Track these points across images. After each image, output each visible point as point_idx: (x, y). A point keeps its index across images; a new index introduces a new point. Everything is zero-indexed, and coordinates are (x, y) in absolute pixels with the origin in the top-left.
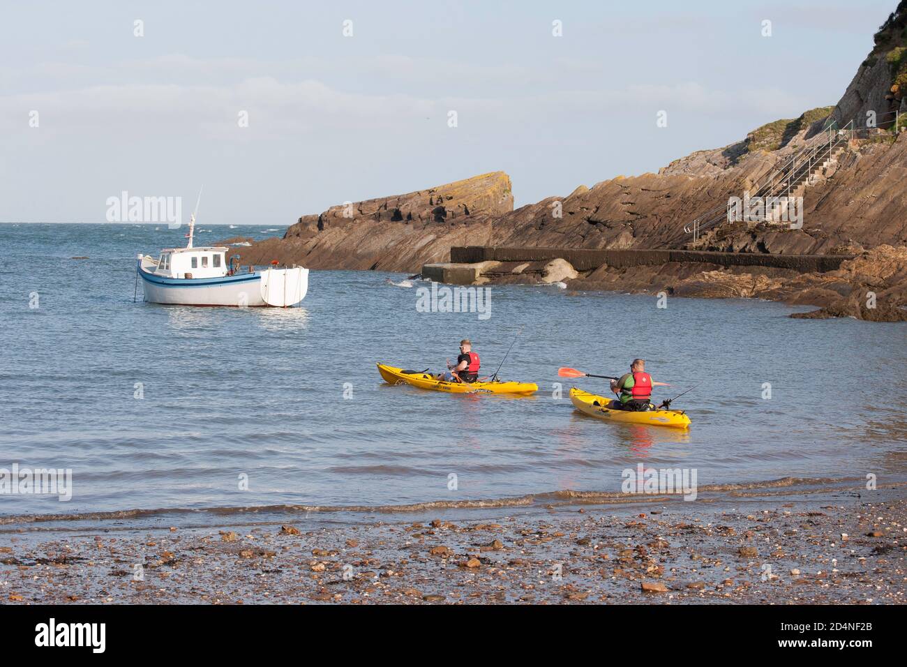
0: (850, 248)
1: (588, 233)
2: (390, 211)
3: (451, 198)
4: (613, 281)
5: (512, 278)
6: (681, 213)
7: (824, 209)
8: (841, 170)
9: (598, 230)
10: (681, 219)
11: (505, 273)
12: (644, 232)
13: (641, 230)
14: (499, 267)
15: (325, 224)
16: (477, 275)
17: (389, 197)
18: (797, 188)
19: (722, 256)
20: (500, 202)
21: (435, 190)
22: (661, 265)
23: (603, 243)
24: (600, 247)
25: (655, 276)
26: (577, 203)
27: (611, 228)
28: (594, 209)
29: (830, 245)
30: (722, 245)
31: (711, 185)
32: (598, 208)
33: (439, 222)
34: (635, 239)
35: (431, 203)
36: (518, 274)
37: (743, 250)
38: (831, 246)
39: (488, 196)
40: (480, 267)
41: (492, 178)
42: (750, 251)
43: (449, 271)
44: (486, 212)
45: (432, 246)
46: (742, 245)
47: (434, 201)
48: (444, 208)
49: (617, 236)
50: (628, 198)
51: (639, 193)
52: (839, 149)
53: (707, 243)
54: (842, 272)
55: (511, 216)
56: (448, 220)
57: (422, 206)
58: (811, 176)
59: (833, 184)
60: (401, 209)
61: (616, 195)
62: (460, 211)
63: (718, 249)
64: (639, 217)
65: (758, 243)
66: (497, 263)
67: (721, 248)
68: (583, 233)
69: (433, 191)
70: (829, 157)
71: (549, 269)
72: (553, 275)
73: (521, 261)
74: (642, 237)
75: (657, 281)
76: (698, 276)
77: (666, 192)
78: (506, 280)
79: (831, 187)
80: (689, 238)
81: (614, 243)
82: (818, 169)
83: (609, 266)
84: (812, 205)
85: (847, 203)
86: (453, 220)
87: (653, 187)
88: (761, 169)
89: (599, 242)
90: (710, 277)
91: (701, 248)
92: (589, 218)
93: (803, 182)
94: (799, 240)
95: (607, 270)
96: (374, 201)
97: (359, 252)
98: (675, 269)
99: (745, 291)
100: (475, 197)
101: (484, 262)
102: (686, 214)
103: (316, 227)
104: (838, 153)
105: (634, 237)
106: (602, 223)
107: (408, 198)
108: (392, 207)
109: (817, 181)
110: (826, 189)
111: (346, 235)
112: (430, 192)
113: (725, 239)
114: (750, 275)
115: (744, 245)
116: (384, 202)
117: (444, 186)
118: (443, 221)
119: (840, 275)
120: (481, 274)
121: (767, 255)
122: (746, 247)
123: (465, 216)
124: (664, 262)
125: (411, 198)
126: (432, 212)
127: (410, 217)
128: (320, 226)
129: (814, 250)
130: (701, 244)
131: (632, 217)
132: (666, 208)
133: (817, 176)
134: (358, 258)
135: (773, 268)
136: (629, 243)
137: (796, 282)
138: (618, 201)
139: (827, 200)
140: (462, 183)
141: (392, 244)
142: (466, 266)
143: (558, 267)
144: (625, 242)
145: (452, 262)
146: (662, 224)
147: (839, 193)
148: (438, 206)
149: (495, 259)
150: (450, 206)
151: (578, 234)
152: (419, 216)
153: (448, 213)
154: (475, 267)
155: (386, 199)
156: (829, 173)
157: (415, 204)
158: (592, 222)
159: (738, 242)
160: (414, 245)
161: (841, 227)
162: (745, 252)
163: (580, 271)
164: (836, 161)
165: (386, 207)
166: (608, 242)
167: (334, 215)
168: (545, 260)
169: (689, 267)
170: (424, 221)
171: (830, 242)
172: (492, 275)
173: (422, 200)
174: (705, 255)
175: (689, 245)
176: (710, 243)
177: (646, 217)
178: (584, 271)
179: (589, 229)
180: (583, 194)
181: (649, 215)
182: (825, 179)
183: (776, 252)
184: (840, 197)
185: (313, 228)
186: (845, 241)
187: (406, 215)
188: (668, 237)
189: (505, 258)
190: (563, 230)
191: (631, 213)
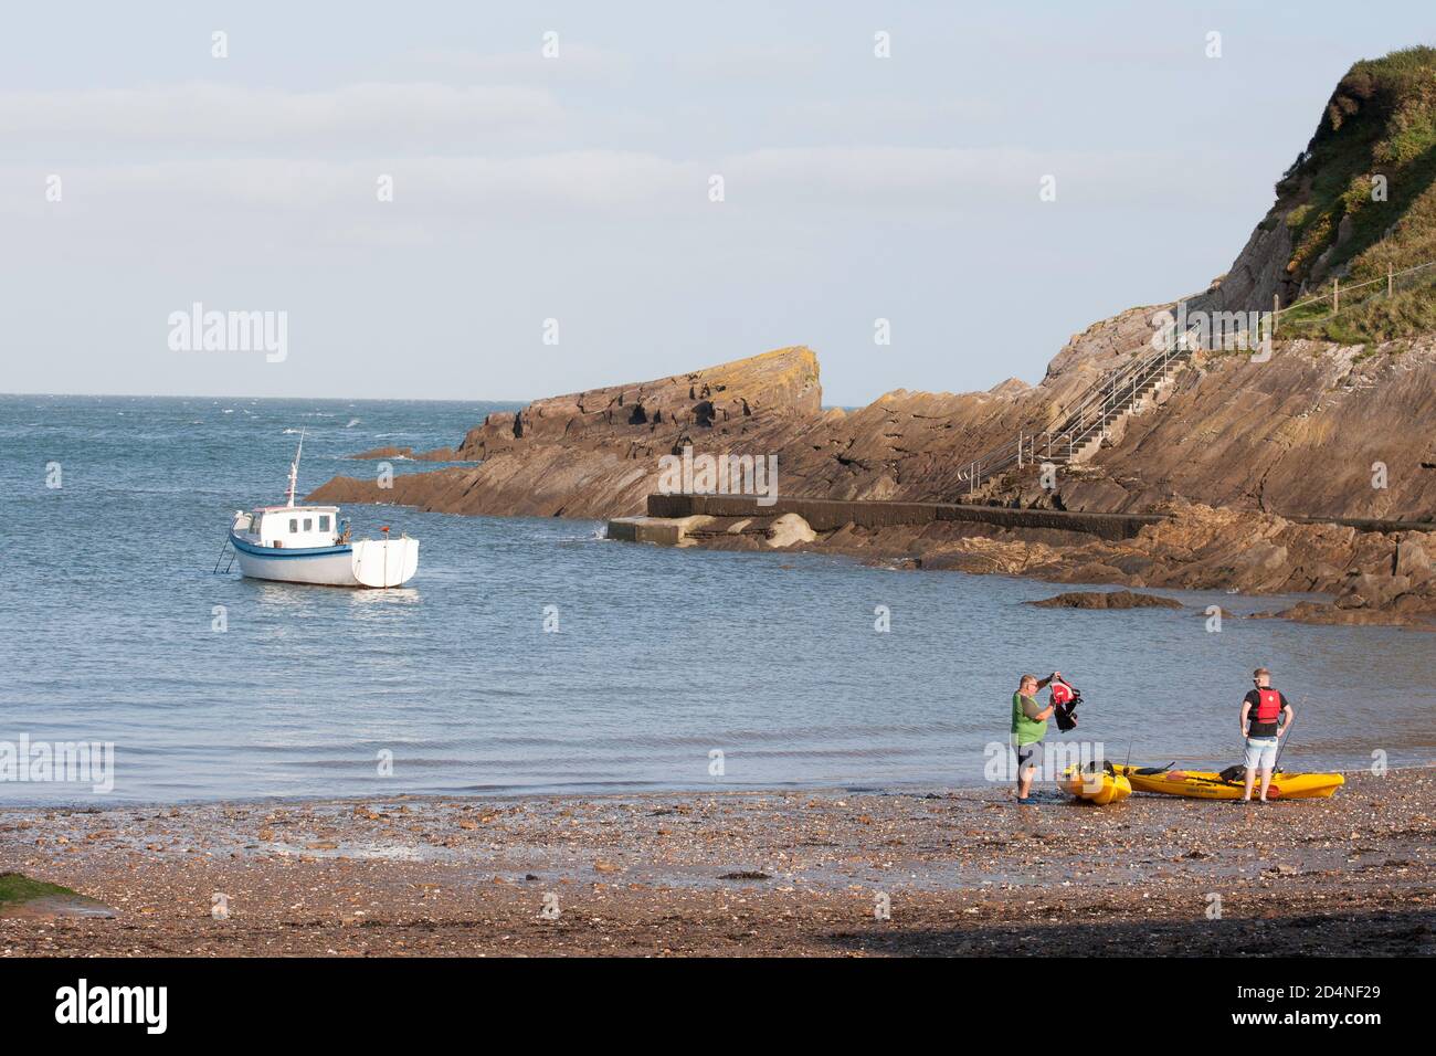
0: (1172, 505)
1: (836, 477)
2: (627, 407)
3: (723, 388)
4: (859, 546)
5: (726, 540)
6: (964, 450)
7: (1147, 450)
8: (1177, 394)
9: (850, 473)
10: (962, 460)
11: (718, 533)
12: (912, 477)
13: (908, 473)
14: (711, 523)
15: (525, 428)
16: (681, 534)
17: (626, 386)
18: (1115, 418)
19: (1003, 514)
20: (799, 396)
21: (699, 375)
22: (925, 524)
23: (853, 491)
24: (848, 497)
25: (913, 541)
26: (826, 433)
27: (869, 470)
28: (848, 443)
29: (1147, 500)
30: (1007, 498)
31: (1006, 411)
32: (853, 441)
33: (703, 427)
34: (899, 486)
35: (692, 396)
36: (735, 534)
37: (1033, 506)
38: (1147, 502)
39: (781, 385)
40: (685, 524)
41: (787, 356)
42: (1042, 507)
43: (643, 528)
44: (778, 412)
45: (640, 486)
46: (1032, 499)
47: (697, 393)
48: (711, 405)
49: (873, 483)
50: (893, 428)
51: (909, 421)
52: (1178, 364)
53: (988, 494)
54: (1141, 540)
55: (762, 440)
56: (717, 423)
57: (678, 400)
58: (1137, 401)
59: (1165, 413)
60: (646, 405)
61: (879, 423)
62: (735, 409)
63: (1001, 504)
64: (907, 455)
65: (1053, 496)
66: (708, 519)
67: (1005, 502)
68: (830, 477)
69: (696, 376)
70: (1163, 375)
71: (776, 527)
72: (782, 535)
73: (742, 516)
74: (908, 483)
75: (916, 546)
76: (957, 543)
77: (946, 421)
78: (718, 543)
79: (1163, 417)
80: (965, 488)
81: (868, 492)
82: (1146, 392)
83: (857, 525)
84: (1134, 443)
85: (1178, 442)
86: (724, 424)
87: (929, 412)
88: (1075, 390)
89: (848, 490)
90: (971, 545)
91: (979, 502)
92: (840, 455)
93: (1124, 411)
94: (1107, 494)
95: (853, 531)
96: (603, 392)
97: (537, 492)
98: (942, 530)
99: (1014, 564)
100: (759, 387)
101: (693, 517)
102: (970, 452)
103: (511, 432)
104: (1176, 369)
105: (898, 483)
106: (856, 463)
107: (654, 387)
108: (631, 402)
109: (1144, 409)
110: (1155, 420)
111: (520, 466)
112: (692, 377)
113: (1010, 490)
114: (1023, 544)
115: (1034, 498)
116: (618, 393)
117: (712, 369)
118: (709, 424)
119: (1137, 545)
120: (686, 534)
121: (1061, 513)
122: (1036, 501)
123: (744, 418)
124: (929, 521)
125: (661, 387)
126: (693, 410)
127: (658, 417)
128: (517, 431)
129: (1124, 508)
130: (981, 495)
131: (898, 455)
132: (943, 443)
133: (1144, 403)
134: (535, 502)
135: (1068, 532)
136: (890, 491)
137: (1080, 553)
138: (880, 432)
139: (1153, 435)
140: (742, 365)
141: (585, 481)
142: (667, 522)
143: (789, 525)
144: (884, 491)
145: (649, 516)
146: (937, 466)
147: (1170, 426)
148: (702, 401)
149: (706, 514)
150: (720, 402)
151: (824, 478)
152: (673, 417)
153: (717, 412)
154: (679, 525)
155: (622, 389)
156: (1162, 398)
157: (666, 397)
158: (844, 462)
159: (1028, 494)
160: (616, 484)
161: (1166, 475)
162: (1035, 508)
163: (819, 531)
164: (1172, 381)
165: (620, 401)
166: (860, 490)
167: (540, 414)
168: (773, 515)
169: (961, 529)
170: (681, 425)
171: (1147, 496)
172: (700, 534)
173: (677, 391)
174: (982, 512)
175: (963, 497)
176: (993, 495)
177: (916, 455)
178: (824, 531)
179: (839, 471)
180: (834, 421)
181: (921, 453)
182: (1155, 406)
183: (1075, 509)
184: (1171, 432)
185: (506, 434)
186: (1166, 495)
187: (653, 414)
188: (943, 484)
189: (720, 512)
190: (803, 472)
191: (897, 450)
